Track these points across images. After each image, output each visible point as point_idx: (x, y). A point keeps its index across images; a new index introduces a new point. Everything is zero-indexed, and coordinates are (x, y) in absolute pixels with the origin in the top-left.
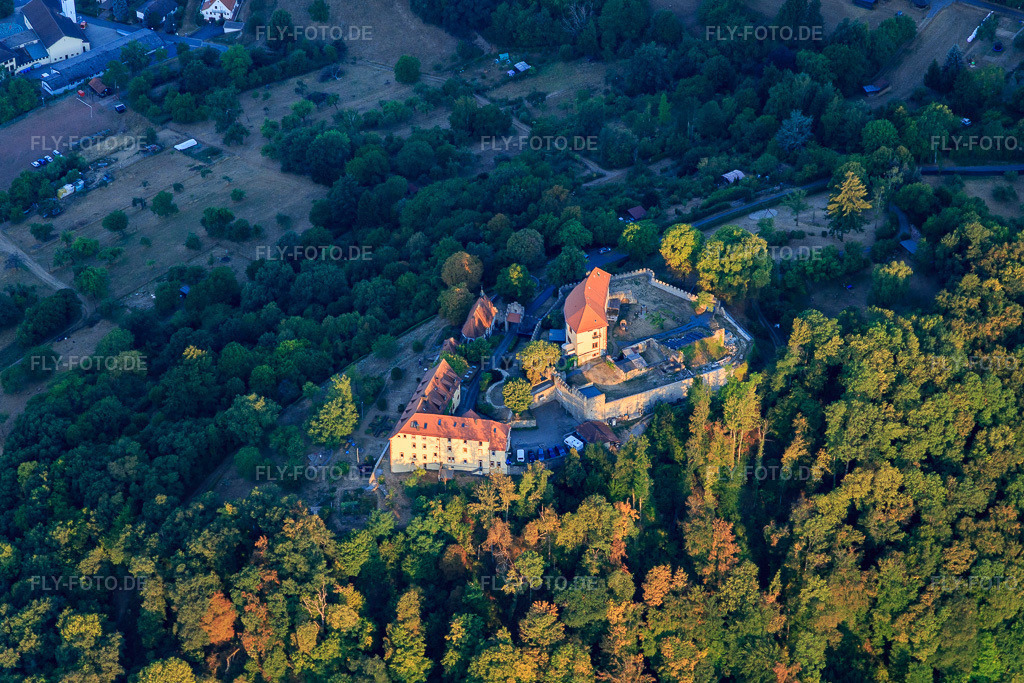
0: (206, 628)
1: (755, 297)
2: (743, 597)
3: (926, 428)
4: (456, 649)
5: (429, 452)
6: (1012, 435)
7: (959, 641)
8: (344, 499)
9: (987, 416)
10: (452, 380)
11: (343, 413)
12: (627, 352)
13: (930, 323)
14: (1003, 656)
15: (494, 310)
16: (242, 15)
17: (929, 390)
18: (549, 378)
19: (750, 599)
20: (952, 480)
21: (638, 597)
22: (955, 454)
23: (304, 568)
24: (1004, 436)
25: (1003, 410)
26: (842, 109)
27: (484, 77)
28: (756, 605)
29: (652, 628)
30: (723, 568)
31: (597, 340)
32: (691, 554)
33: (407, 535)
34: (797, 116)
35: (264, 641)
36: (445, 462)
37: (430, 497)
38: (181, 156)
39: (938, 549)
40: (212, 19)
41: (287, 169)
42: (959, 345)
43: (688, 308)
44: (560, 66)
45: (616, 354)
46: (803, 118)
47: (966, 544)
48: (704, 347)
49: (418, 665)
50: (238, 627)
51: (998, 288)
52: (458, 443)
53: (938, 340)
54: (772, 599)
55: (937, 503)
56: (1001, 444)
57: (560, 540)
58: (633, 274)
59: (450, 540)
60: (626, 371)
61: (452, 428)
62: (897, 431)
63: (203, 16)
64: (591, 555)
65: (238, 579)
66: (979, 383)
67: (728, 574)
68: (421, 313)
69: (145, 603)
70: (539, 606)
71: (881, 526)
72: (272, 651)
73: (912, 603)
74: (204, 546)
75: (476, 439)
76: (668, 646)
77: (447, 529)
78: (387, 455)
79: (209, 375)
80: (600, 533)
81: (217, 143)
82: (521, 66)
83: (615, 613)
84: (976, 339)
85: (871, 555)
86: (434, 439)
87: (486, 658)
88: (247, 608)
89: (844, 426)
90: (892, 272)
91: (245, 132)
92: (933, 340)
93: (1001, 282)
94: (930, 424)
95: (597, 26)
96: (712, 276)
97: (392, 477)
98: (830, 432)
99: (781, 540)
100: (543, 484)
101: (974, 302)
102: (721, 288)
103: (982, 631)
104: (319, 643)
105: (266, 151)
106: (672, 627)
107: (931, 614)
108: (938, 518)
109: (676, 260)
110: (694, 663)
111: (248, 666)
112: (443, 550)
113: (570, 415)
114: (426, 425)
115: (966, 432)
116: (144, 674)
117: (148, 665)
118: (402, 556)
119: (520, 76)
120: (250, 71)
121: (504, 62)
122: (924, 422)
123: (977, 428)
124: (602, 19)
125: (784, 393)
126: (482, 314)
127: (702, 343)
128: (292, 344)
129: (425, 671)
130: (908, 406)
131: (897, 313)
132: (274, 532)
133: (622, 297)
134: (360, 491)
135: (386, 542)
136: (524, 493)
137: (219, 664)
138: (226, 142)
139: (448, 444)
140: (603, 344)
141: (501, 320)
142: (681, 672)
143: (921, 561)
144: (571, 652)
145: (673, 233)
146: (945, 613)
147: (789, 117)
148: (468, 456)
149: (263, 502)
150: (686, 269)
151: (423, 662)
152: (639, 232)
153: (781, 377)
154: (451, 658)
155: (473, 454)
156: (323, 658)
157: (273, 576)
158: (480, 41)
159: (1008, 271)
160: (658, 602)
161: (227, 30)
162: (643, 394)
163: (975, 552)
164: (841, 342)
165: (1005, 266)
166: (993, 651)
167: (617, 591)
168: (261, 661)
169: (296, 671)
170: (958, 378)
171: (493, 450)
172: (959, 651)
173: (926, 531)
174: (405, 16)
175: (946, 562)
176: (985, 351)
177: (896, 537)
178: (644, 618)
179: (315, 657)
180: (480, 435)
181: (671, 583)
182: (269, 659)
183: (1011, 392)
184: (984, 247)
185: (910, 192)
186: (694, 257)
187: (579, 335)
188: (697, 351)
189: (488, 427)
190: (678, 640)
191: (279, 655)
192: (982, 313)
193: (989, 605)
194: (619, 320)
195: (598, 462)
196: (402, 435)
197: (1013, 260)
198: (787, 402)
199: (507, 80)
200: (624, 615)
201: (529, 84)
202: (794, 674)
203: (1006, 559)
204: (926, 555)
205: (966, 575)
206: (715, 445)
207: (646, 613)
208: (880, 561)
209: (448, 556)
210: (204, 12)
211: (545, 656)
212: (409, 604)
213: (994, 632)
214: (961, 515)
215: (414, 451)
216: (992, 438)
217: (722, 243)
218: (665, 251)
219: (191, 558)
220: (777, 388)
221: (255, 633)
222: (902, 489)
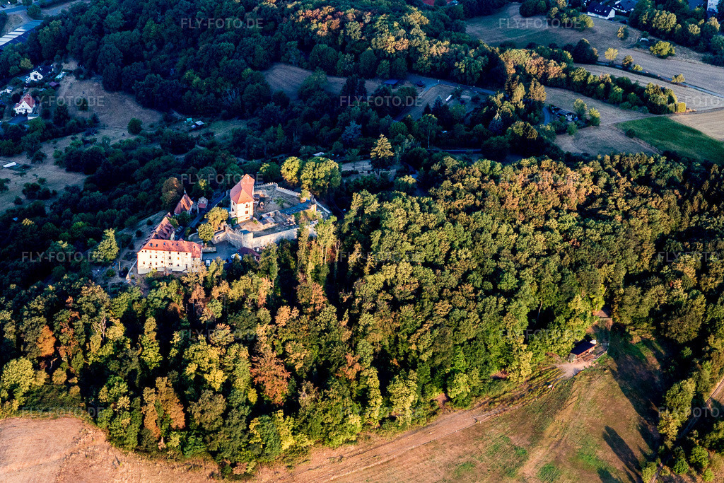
0: (40, 346)
1: (332, 195)
2: (329, 322)
3: (424, 246)
4: (175, 348)
5: (159, 261)
6: (470, 253)
7: (443, 348)
8: (113, 287)
9: (457, 244)
10: (170, 228)
11: (111, 246)
12: (264, 216)
13: (426, 200)
14: (467, 358)
15: (191, 202)
16: (38, 111)
17: (425, 229)
18: (223, 229)
19: (333, 322)
20: (438, 271)
21: (273, 322)
22: (440, 260)
23: (93, 310)
24: (466, 254)
25: (465, 242)
26: (378, 121)
27: (178, 129)
28: (335, 326)
29: (280, 338)
30: (317, 308)
31: (247, 209)
32: (301, 302)
33: (147, 300)
34: (353, 124)
35: (71, 350)
36: (167, 266)
37: (159, 280)
38: (7, 170)
39: (432, 303)
40: (21, 113)
41: (69, 170)
42: (442, 210)
43: (297, 200)
44: (221, 123)
45: (258, 217)
46: (356, 125)
47: (446, 301)
48: (305, 214)
49: (156, 357)
50: (57, 344)
51: (462, 187)
52: (174, 254)
53: (430, 207)
54: (344, 323)
55: (431, 283)
56: (464, 256)
57: (230, 295)
58: (266, 185)
59: (171, 301)
60: (264, 224)
61: (171, 246)
62: (409, 247)
63: (15, 111)
64: (247, 304)
65: (58, 316)
66: (452, 227)
67: (320, 311)
68: (151, 210)
69: (6, 334)
70: (220, 326)
71: (401, 292)
72: (76, 354)
73: (418, 328)
74: (38, 304)
75: (184, 251)
76: (289, 346)
77: (169, 296)
78: (136, 266)
79: (36, 235)
80: (252, 290)
81: (29, 163)
82: (199, 123)
83: (260, 330)
84: (450, 209)
85: (395, 305)
86: (162, 252)
87: (192, 348)
88: (62, 330)
89: (380, 243)
90: (405, 180)
91: (44, 156)
92: (427, 207)
93: (463, 185)
94: (426, 244)
95: (241, 99)
96: (309, 181)
97: (138, 276)
98: (374, 246)
99: (348, 299)
100: (222, 268)
101: (449, 193)
102: (314, 188)
103: (456, 345)
104: (101, 347)
105: (57, 163)
106: (292, 337)
107: (428, 333)
108: (432, 289)
109: (289, 176)
110: (303, 355)
111: (63, 365)
112: (168, 305)
113: (234, 247)
114: (157, 245)
115: (445, 251)
116: (7, 366)
117: (9, 361)
118: (145, 310)
119: (198, 128)
120: (45, 130)
121: (189, 122)
122: (423, 244)
123: (452, 249)
124: (244, 96)
125: (349, 233)
126: (185, 203)
127: (304, 212)
128: (80, 223)
129: (160, 361)
130: (414, 236)
131: (408, 195)
132: (77, 293)
133: (260, 193)
134: (121, 283)
135: (136, 303)
136: (211, 271)
137: (46, 366)
138: (33, 162)
139: (169, 255)
140: (251, 213)
141: (195, 208)
142: (296, 360)
143: (422, 309)
144: (238, 347)
145: (287, 161)
146: (436, 332)
147: (349, 125)
148: (179, 262)
149: (70, 281)
150: (295, 181)
151: (158, 356)
152: (268, 168)
153: (347, 224)
154: (173, 352)
155: (183, 261)
156: (104, 354)
157: (76, 314)
158: (176, 114)
159: (467, 179)
160: (284, 324)
161: (29, 118)
162: (273, 235)
163: (451, 306)
164: (379, 205)
165: (465, 177)
166: (461, 355)
167: (262, 319)
168: (70, 361)
169: (90, 363)
170: (442, 224)
171: (193, 257)
172: (444, 354)
173: (425, 295)
174: (132, 106)
175: (436, 310)
176: (455, 214)
177: (409, 298)
178: (276, 333)
179: (100, 354)
180: (186, 249)
181: (290, 315)
182: (74, 359)
183: (469, 233)
184: (454, 170)
185: (415, 152)
186: (299, 174)
187: (238, 205)
188: (301, 216)
189: (191, 245)
190: (295, 343)
191: (80, 356)
192: (454, 197)
193: (459, 331)
194: (259, 203)
195: (249, 264)
196: (144, 250)
197: (469, 175)
198: (350, 238)
199: (192, 130)
200: (266, 331)
201: (203, 131)
202: (357, 360)
203: (468, 309)
204: (426, 304)
205: (447, 317)
206: (312, 252)
207: (277, 330)
208: (401, 308)
209: (170, 308)
210: (15, 109)
211: (224, 350)
212: (151, 324)
213: (462, 345)
214: (443, 288)
215: (151, 260)
216: (459, 253)
217: (314, 163)
218: (283, 171)
219: (32, 310)
220: (345, 231)
221: (68, 344)
222: (412, 275)
